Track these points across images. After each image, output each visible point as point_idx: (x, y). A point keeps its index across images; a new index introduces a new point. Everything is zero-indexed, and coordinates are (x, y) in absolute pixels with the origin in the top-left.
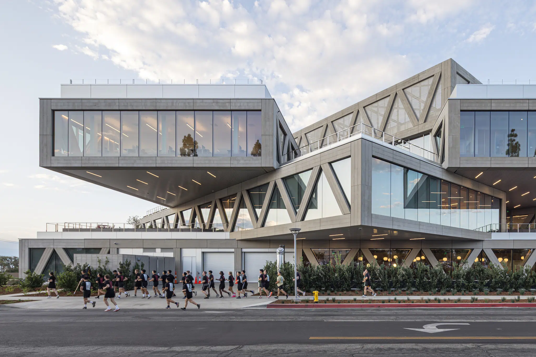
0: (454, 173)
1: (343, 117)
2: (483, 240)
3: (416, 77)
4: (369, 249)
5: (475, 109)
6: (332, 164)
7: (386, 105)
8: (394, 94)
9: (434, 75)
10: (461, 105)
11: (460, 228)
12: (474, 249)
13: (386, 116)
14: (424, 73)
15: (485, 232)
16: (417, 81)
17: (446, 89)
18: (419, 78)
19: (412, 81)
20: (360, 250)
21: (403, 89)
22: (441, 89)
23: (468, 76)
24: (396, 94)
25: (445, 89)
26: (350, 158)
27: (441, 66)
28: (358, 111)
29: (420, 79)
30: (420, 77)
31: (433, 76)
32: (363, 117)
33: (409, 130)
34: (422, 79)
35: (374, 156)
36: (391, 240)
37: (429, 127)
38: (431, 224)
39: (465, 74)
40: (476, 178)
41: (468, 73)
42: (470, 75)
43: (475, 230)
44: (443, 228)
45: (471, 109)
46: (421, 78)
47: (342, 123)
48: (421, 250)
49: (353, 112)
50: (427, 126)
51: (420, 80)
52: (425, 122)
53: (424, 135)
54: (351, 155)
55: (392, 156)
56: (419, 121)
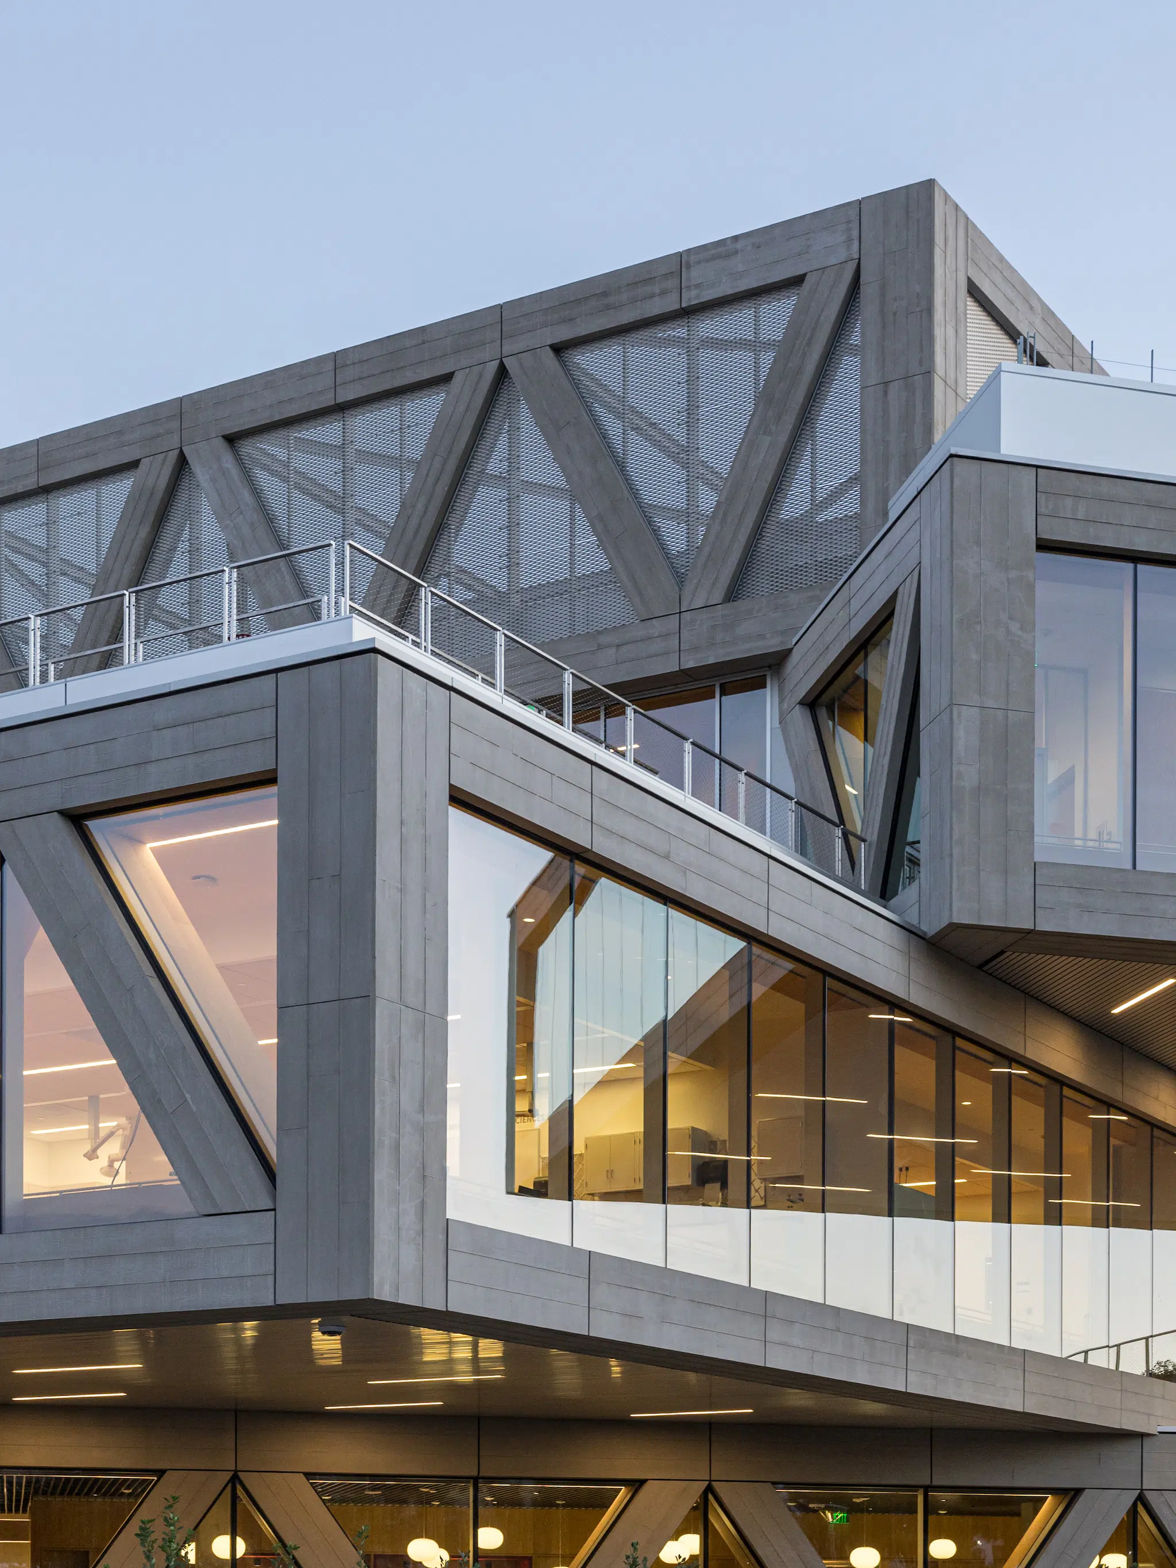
0: (980, 967)
1: (46, 490)
2: (1142, 1436)
3: (666, 276)
4: (308, 1475)
5: (1141, 543)
6: (93, 825)
7: (416, 449)
8: (481, 376)
9: (805, 275)
10: (1042, 510)
11: (1012, 1350)
12: (1083, 1489)
13: (414, 521)
14: (728, 256)
15: (1139, 1369)
16: (670, 304)
17: (894, 389)
18: (689, 287)
19: (624, 297)
20: (235, 1479)
21: (559, 349)
22: (856, 387)
23: (1038, 322)
24: (502, 372)
25: (886, 384)
26: (273, 789)
27: (855, 225)
28: (182, 462)
29: (694, 293)
30: (696, 275)
31: (797, 281)
32: (223, 514)
33: (604, 639)
34: (708, 295)
35: (460, 799)
36: (479, 1418)
37: (761, 636)
38: (837, 1311)
39: (1018, 303)
40: (1116, 1011)
41: (1034, 303)
42: (1049, 316)
43: (1080, 1358)
44: (911, 1343)
45: (1108, 540)
46: (698, 286)
47: (39, 537)
48: (709, 1489)
49: (134, 465)
50: (746, 627)
51: (691, 298)
52: (733, 593)
53: (722, 686)
54: (275, 771)
55: (581, 803)
56: (688, 588)
